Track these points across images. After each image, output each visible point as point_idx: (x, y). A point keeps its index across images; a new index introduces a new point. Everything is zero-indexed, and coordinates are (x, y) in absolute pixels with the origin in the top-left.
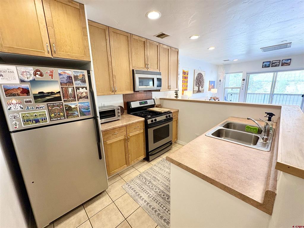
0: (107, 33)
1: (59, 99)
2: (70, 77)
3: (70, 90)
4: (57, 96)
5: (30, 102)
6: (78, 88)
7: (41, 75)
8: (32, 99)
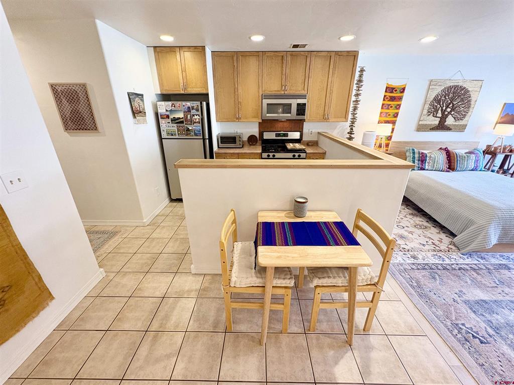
0: (235, 58)
1: (182, 122)
2: (189, 107)
3: (189, 116)
4: (181, 120)
5: (169, 123)
6: (194, 115)
7: (175, 107)
8: (170, 121)
